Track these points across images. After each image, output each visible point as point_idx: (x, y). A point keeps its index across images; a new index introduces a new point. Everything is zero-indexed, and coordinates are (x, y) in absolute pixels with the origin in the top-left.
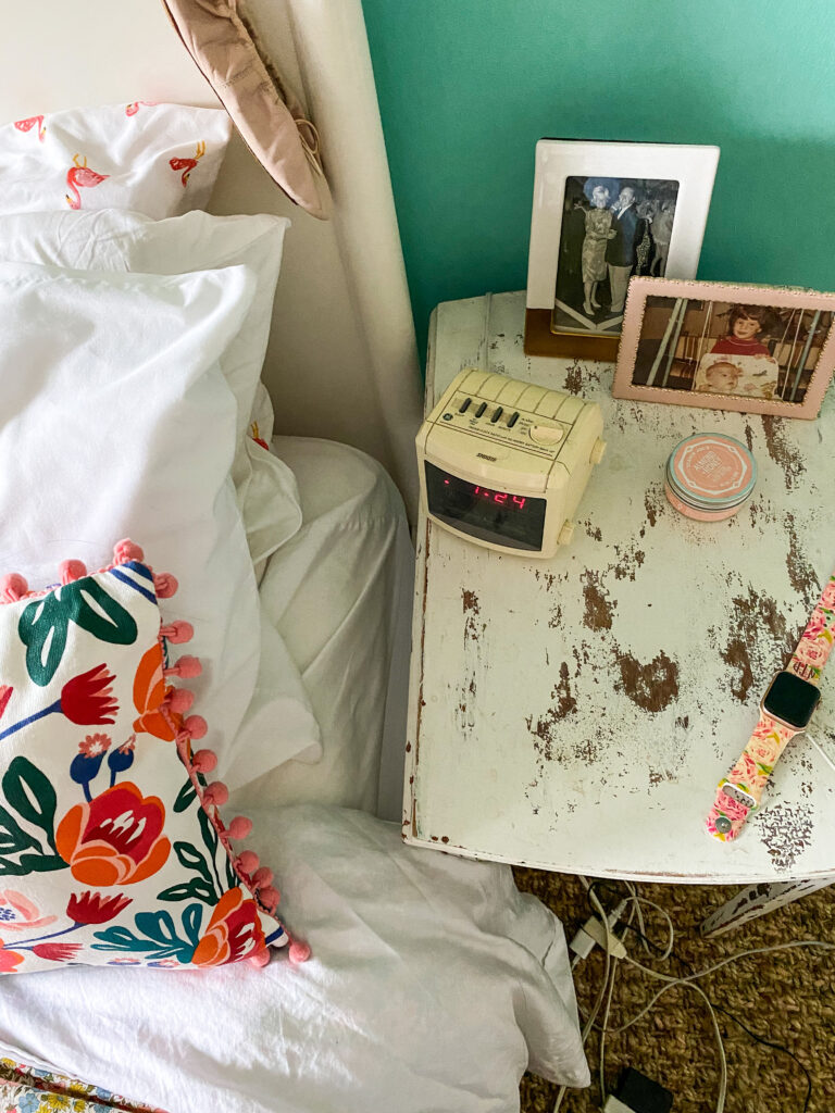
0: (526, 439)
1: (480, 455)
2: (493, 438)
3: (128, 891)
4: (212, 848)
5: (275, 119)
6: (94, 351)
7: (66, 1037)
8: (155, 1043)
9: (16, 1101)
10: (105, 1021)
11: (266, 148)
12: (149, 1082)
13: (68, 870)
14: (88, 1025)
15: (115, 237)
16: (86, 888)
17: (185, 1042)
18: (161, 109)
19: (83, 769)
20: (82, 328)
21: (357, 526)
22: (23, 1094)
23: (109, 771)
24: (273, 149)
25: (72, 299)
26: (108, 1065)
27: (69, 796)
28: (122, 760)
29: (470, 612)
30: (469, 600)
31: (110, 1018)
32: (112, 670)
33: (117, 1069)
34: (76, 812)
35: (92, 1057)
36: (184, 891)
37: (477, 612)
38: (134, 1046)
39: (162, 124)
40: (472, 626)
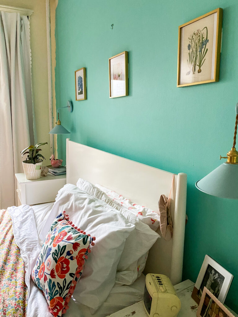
0: (158, 287)
1: (150, 282)
2: (154, 282)
3: (57, 277)
4: (67, 289)
5: (164, 221)
6: (116, 223)
7: (33, 299)
8: (36, 310)
9: (20, 297)
10: (37, 303)
11: (161, 224)
12: (30, 312)
13: (56, 264)
14: (36, 301)
15: (136, 220)
16: (55, 269)
17: (38, 315)
18: (156, 213)
19: (69, 253)
20: (117, 220)
21: (140, 298)
22: (22, 297)
23: (70, 257)
24: (162, 225)
25: (119, 217)
26: (31, 306)
27: (64, 255)
28: (72, 258)
29: (132, 314)
30: (134, 313)
31: (38, 304)
32: (80, 245)
33: (31, 307)
34: (63, 257)
35: (31, 304)
36: (60, 287)
37: (132, 315)
38: (35, 307)
39: (154, 215)
40: (129, 316)
